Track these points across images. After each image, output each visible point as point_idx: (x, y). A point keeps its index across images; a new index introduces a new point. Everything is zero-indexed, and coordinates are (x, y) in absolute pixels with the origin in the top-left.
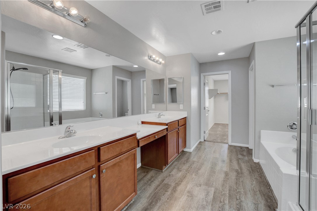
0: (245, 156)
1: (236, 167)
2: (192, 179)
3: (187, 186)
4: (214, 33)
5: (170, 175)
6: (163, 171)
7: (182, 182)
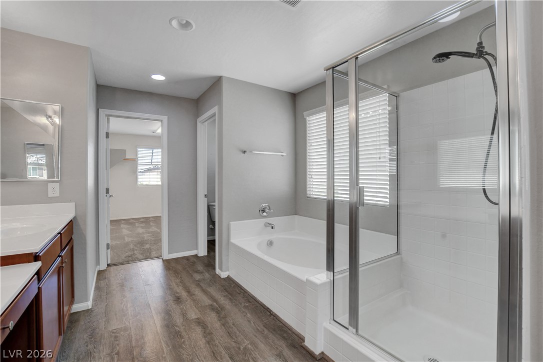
0: (202, 272)
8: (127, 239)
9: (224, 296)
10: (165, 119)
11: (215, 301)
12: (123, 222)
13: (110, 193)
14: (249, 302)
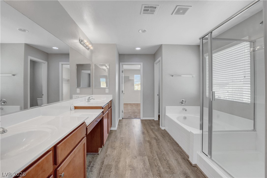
0: (154, 126)
1: (153, 136)
2: (127, 153)
3: (126, 161)
4: (140, 31)
5: (107, 156)
6: (99, 152)
7: (120, 158)
8: (129, 111)
9: (161, 136)
10: (142, 64)
11: (157, 136)
12: (129, 104)
13: (123, 93)
14: (171, 140)
